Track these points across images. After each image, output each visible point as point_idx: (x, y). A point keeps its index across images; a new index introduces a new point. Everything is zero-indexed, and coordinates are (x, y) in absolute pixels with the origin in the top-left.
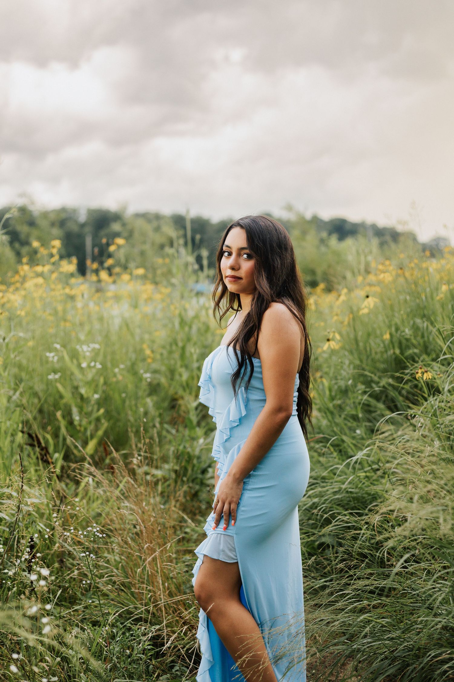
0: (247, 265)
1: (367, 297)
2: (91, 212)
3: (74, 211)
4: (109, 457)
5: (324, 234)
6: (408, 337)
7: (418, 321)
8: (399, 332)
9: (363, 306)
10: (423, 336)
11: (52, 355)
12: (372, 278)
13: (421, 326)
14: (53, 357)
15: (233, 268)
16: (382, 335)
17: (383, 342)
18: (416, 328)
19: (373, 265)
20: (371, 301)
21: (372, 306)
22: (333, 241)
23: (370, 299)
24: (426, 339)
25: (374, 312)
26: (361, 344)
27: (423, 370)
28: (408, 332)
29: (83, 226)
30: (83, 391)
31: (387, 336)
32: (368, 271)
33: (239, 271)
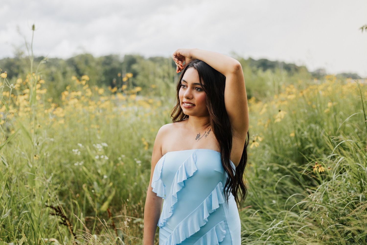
0: (198, 96)
1: (280, 111)
2: (126, 57)
3: (117, 56)
4: (111, 218)
5: (255, 68)
6: (306, 137)
7: (313, 126)
8: (300, 133)
9: (277, 117)
10: (316, 135)
11: (76, 150)
12: (282, 96)
13: (314, 128)
14: (78, 152)
15: (187, 98)
16: (289, 134)
17: (290, 138)
18: (311, 130)
19: (283, 88)
20: (282, 114)
21: (283, 117)
22: (260, 72)
23: (281, 112)
24: (318, 137)
25: (284, 121)
26: (276, 139)
27: (318, 165)
28: (306, 134)
29: (121, 64)
30: (99, 171)
31: (292, 135)
32: (280, 92)
33: (193, 99)
